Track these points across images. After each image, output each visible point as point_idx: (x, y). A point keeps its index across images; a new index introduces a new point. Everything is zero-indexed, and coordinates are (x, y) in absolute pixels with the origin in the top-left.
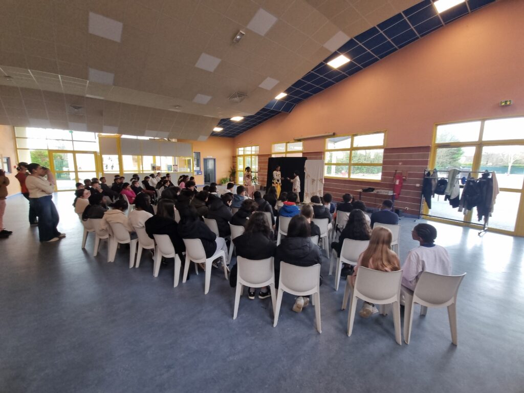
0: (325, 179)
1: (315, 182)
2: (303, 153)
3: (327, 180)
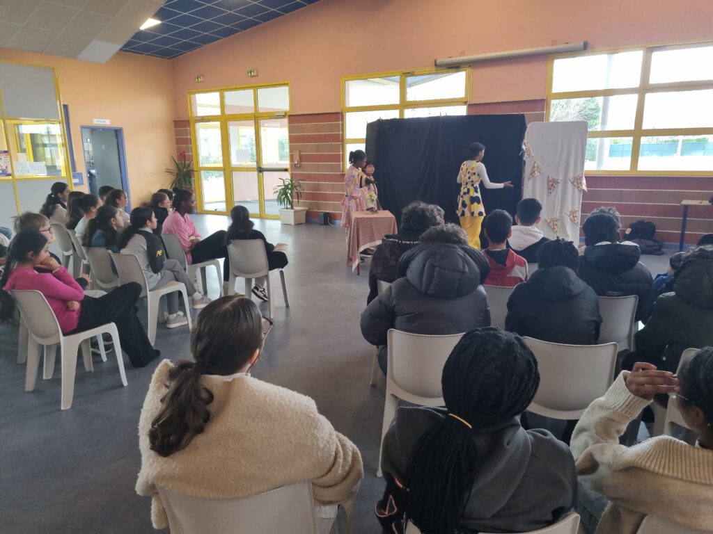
0: (587, 178)
1: (560, 187)
2: (470, 106)
3: (593, 180)
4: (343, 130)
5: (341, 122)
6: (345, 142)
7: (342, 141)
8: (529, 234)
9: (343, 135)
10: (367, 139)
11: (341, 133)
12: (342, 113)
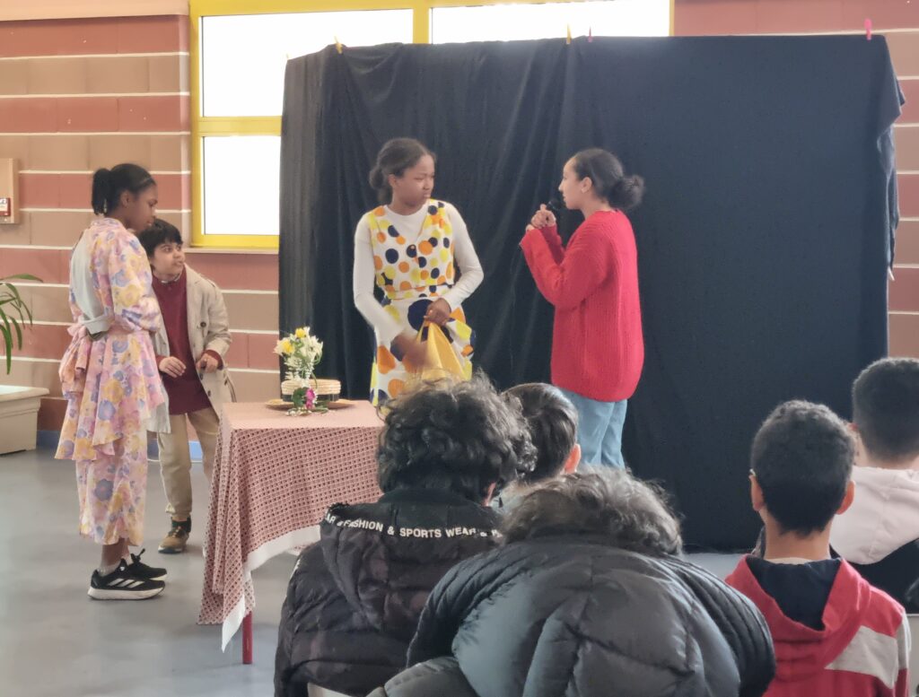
4: (191, 86)
5: (182, 54)
6: (202, 127)
7: (190, 124)
8: (898, 500)
9: (191, 102)
10: (286, 119)
11: (183, 94)
12: (188, 19)
